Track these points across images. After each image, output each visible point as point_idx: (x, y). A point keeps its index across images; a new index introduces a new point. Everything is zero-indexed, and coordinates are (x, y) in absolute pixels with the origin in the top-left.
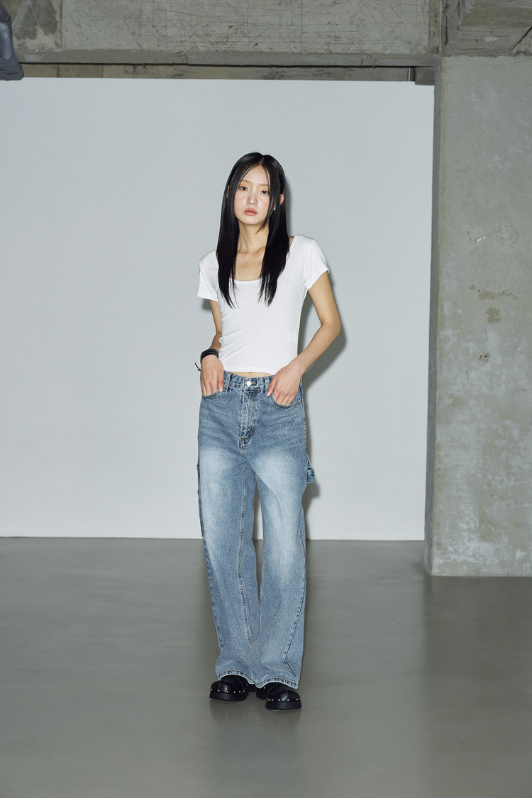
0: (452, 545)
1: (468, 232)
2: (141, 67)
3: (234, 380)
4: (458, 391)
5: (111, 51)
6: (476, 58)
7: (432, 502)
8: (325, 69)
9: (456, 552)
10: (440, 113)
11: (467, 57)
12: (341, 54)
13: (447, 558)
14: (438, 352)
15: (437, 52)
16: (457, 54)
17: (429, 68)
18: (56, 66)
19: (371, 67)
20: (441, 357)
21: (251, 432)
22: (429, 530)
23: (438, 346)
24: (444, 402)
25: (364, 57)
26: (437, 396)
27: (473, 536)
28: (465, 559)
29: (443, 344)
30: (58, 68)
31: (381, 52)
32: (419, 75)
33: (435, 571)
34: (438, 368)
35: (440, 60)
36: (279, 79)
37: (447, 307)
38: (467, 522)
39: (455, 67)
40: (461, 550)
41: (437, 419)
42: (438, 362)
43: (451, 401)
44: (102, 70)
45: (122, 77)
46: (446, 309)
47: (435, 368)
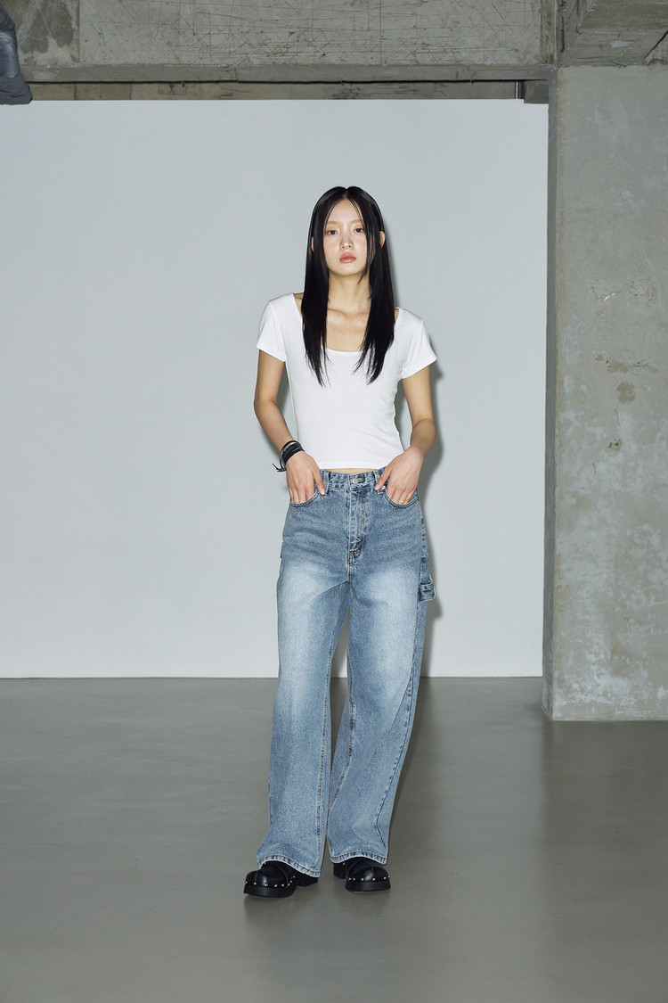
0: (577, 682)
1: (593, 288)
2: (180, 85)
3: (333, 479)
4: (583, 488)
5: (142, 66)
6: (601, 69)
7: (551, 629)
8: (410, 84)
9: (582, 691)
10: (556, 138)
11: (589, 68)
12: (430, 65)
13: (571, 698)
14: (556, 440)
15: (552, 61)
16: (576, 64)
17: (541, 82)
18: (72, 86)
19: (468, 81)
20: (561, 445)
21: (362, 543)
22: (547, 663)
23: (557, 431)
24: (565, 502)
25: (460, 69)
26: (556, 495)
27: (603, 670)
28: (594, 698)
29: (564, 429)
30: (76, 88)
31: (481, 63)
32: (529, 92)
33: (557, 715)
34: (557, 460)
35: (556, 72)
36: (353, 98)
37: (567, 383)
38: (595, 653)
39: (574, 81)
40: (589, 688)
41: (557, 524)
42: (556, 452)
43: (574, 501)
44: (131, 90)
45: (156, 99)
46: (566, 385)
47: (554, 459)
